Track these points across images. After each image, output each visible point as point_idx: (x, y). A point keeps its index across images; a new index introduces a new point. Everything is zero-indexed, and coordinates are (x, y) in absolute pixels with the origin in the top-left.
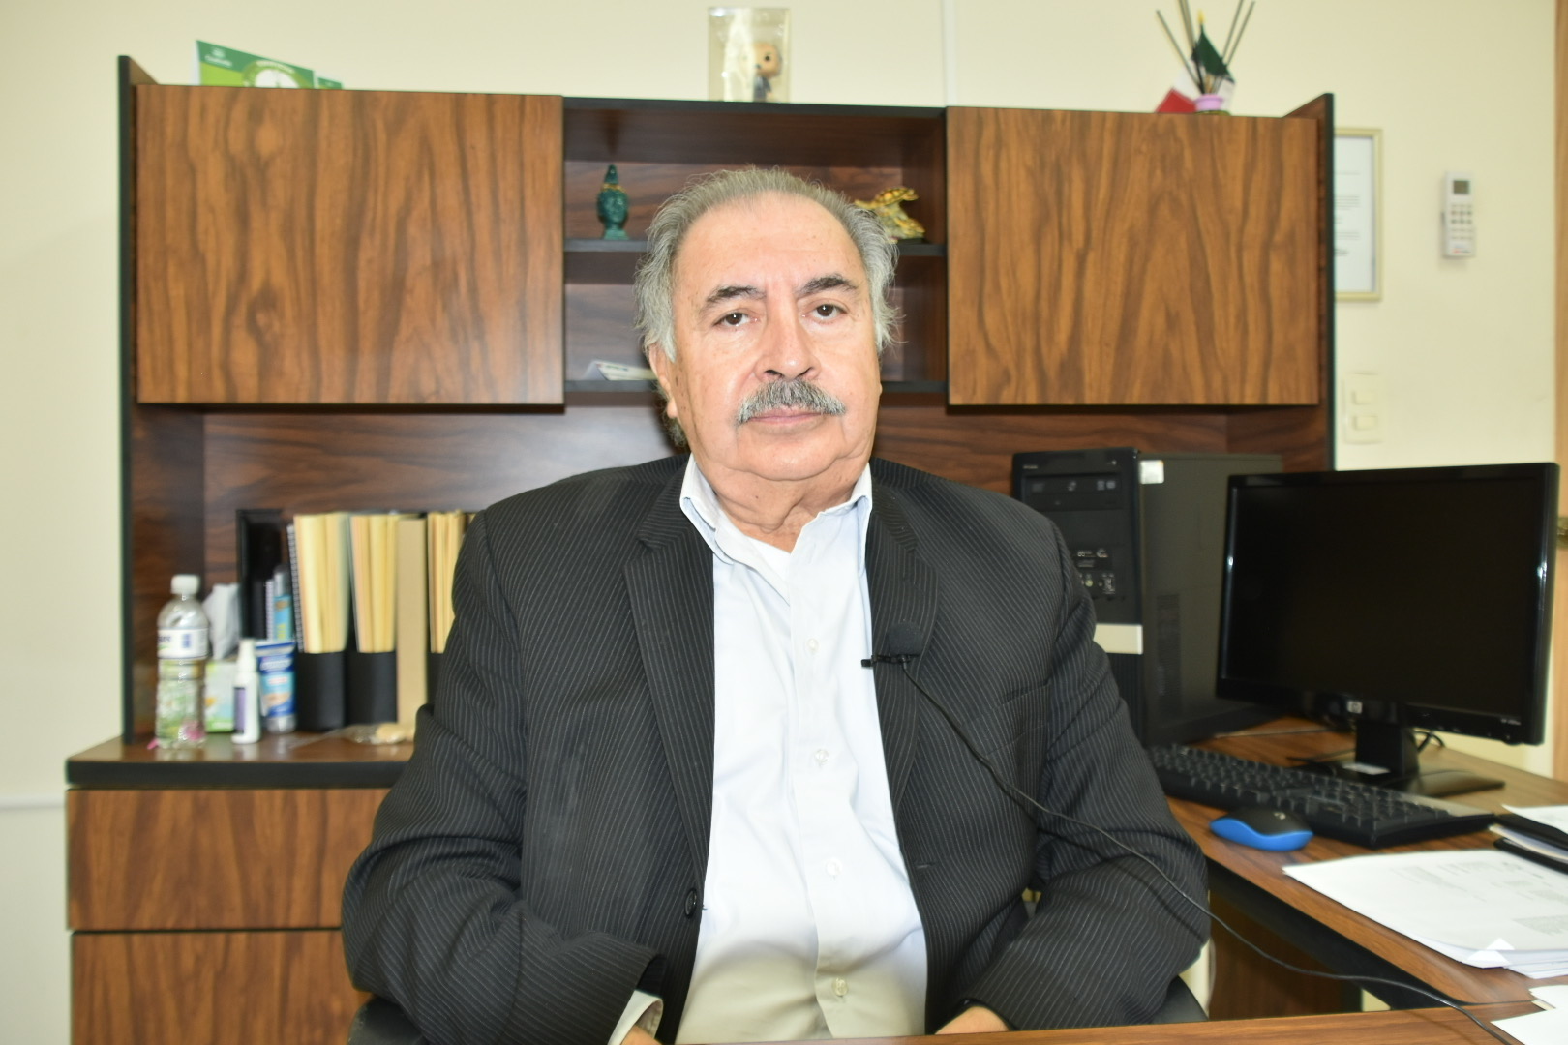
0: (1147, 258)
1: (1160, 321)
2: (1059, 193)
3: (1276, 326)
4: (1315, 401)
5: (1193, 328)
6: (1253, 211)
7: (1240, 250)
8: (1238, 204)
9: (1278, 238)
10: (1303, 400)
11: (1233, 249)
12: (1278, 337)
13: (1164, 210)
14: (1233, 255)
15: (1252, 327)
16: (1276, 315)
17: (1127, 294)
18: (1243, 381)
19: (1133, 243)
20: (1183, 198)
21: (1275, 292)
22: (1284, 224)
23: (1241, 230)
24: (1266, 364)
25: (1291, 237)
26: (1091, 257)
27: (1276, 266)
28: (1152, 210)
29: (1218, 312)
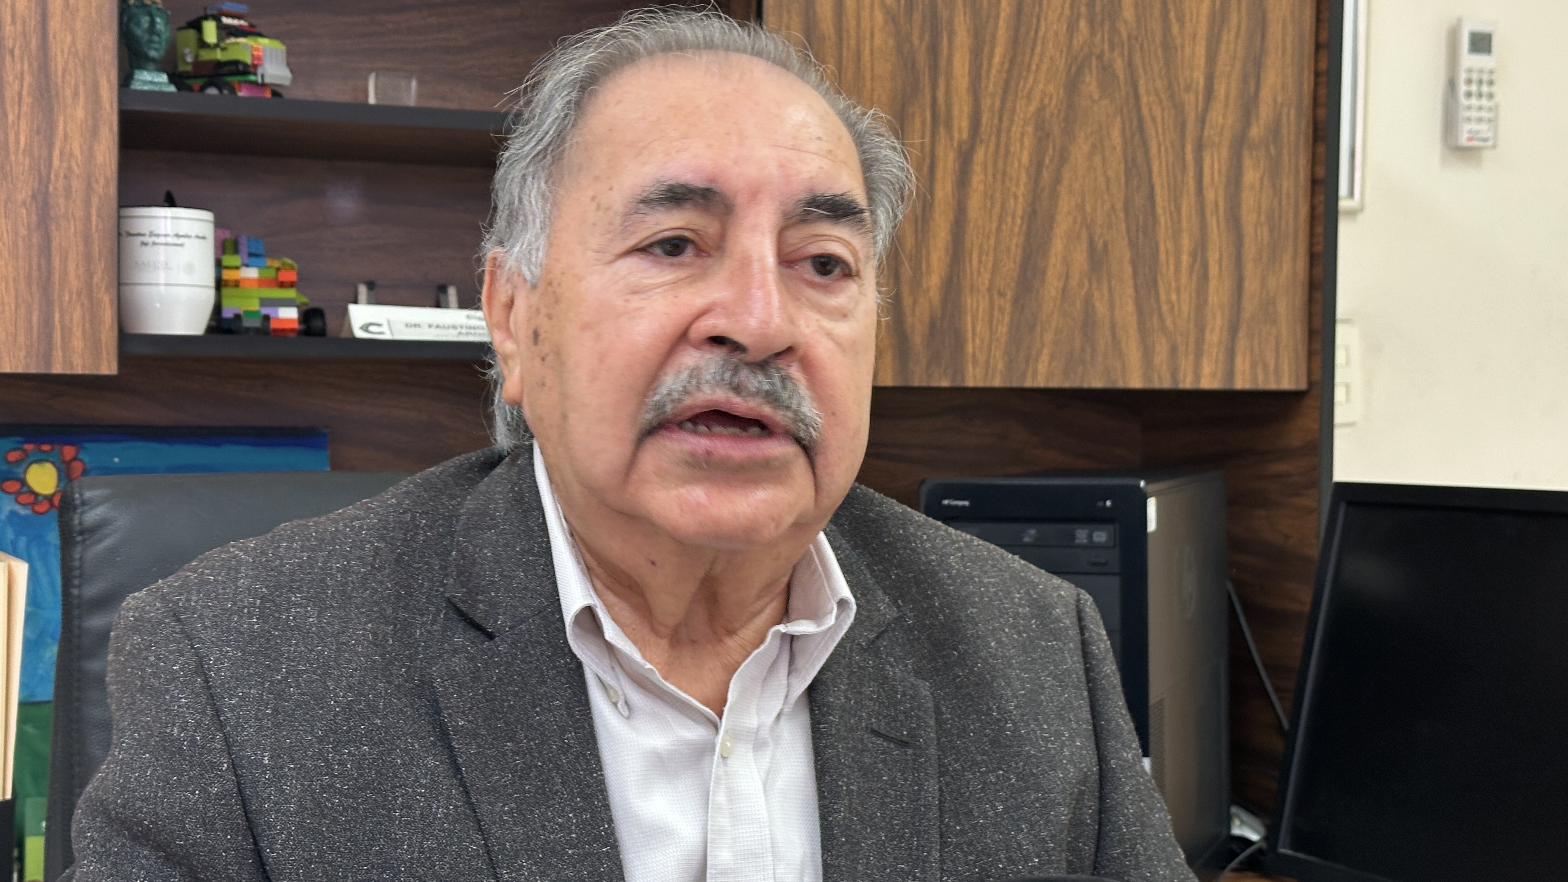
0: (1063, 158)
1: (1080, 257)
2: (934, 51)
3: (1249, 268)
4: (1303, 386)
5: (1128, 269)
6: (1221, 90)
7: (1199, 148)
8: (1199, 77)
9: (1255, 132)
10: (1286, 384)
11: (1189, 148)
12: (1251, 286)
13: (1091, 84)
14: (1189, 157)
15: (1213, 270)
16: (1250, 251)
17: (1032, 214)
18: (1198, 355)
19: (1042, 135)
20: (1119, 65)
21: (1249, 218)
22: (1265, 111)
23: (1202, 120)
24: (1233, 329)
25: (1275, 131)
26: (979, 155)
27: (1251, 176)
28: (1073, 85)
29: (1165, 245)
